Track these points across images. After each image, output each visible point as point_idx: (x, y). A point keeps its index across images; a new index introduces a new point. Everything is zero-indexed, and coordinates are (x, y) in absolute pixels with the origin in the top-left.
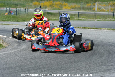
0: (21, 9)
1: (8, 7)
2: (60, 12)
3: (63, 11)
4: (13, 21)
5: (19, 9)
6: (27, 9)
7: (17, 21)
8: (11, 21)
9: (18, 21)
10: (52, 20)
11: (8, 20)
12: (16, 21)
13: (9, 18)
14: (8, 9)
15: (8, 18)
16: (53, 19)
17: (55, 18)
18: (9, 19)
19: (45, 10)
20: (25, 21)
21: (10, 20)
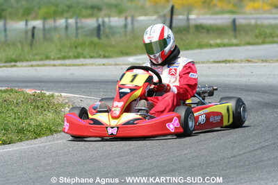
0: (112, 19)
1: (71, 17)
2: (234, 21)
3: (245, 19)
4: (92, 57)
5: (106, 20)
6: (129, 20)
7: (105, 57)
8: (85, 57)
9: (107, 54)
10: (211, 46)
11: (76, 54)
12: (99, 56)
13: (79, 50)
14: (72, 21)
15: (76, 47)
16: (212, 42)
17: (218, 41)
18: (78, 53)
19: (188, 19)
20: (127, 54)
21: (82, 54)
